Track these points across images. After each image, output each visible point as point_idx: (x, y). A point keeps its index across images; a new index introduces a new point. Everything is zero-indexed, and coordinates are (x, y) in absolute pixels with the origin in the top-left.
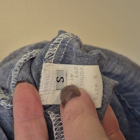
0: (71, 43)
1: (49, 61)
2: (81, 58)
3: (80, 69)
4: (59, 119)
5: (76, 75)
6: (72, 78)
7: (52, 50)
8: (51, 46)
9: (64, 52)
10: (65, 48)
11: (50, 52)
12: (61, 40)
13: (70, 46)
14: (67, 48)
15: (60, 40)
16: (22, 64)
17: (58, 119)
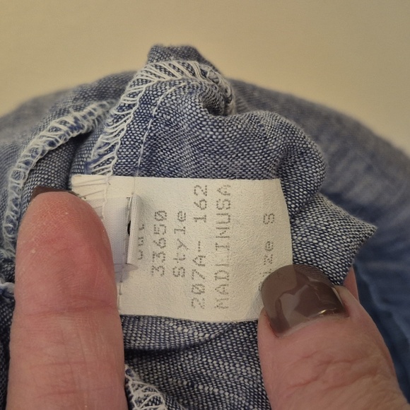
0: (168, 105)
1: (103, 170)
2: (217, 157)
3: (219, 190)
4: (157, 400)
5: (200, 214)
6: (181, 226)
7: (112, 133)
8: (112, 116)
9: (145, 136)
10: (150, 123)
11: (107, 139)
12: (140, 92)
13: (164, 116)
14: (155, 121)
15: (137, 95)
16: (39, 157)
17: (154, 398)
